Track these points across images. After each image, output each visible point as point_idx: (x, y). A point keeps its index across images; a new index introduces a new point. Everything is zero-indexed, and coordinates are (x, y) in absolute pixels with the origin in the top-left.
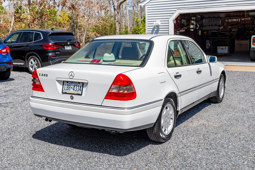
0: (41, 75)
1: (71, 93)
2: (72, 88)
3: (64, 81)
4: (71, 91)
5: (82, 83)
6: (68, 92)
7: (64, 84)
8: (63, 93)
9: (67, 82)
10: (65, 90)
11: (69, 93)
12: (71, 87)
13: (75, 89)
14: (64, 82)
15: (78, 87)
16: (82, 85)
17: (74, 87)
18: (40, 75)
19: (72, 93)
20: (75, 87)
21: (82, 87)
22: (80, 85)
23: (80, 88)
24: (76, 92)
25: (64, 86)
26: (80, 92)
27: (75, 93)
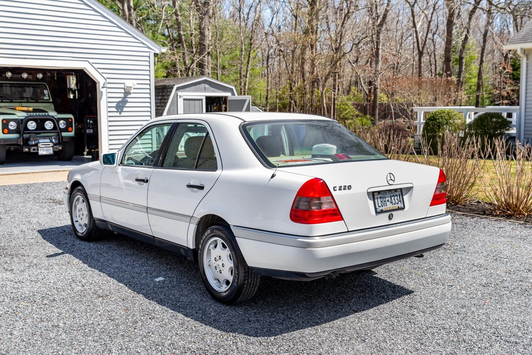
0: (337, 188)
1: (388, 209)
2: (388, 201)
3: (373, 193)
4: (389, 206)
5: (400, 190)
6: (384, 208)
7: (376, 197)
8: (377, 213)
9: (379, 192)
10: (379, 207)
11: (386, 209)
12: (387, 199)
13: (394, 202)
14: (375, 194)
15: (396, 198)
16: (400, 193)
17: (391, 199)
18: (335, 189)
19: (391, 209)
20: (393, 198)
21: (401, 197)
22: (398, 193)
23: (400, 197)
24: (396, 206)
25: (376, 200)
26: (400, 205)
27: (395, 208)
